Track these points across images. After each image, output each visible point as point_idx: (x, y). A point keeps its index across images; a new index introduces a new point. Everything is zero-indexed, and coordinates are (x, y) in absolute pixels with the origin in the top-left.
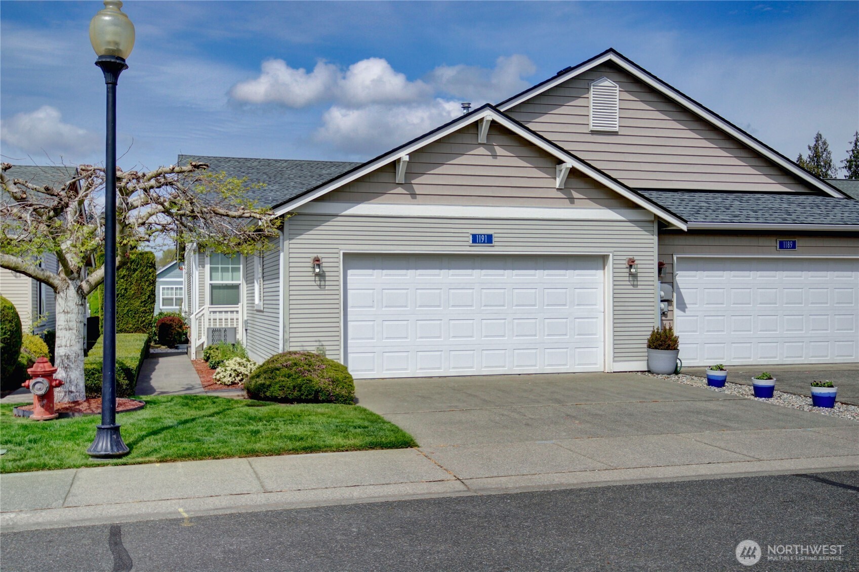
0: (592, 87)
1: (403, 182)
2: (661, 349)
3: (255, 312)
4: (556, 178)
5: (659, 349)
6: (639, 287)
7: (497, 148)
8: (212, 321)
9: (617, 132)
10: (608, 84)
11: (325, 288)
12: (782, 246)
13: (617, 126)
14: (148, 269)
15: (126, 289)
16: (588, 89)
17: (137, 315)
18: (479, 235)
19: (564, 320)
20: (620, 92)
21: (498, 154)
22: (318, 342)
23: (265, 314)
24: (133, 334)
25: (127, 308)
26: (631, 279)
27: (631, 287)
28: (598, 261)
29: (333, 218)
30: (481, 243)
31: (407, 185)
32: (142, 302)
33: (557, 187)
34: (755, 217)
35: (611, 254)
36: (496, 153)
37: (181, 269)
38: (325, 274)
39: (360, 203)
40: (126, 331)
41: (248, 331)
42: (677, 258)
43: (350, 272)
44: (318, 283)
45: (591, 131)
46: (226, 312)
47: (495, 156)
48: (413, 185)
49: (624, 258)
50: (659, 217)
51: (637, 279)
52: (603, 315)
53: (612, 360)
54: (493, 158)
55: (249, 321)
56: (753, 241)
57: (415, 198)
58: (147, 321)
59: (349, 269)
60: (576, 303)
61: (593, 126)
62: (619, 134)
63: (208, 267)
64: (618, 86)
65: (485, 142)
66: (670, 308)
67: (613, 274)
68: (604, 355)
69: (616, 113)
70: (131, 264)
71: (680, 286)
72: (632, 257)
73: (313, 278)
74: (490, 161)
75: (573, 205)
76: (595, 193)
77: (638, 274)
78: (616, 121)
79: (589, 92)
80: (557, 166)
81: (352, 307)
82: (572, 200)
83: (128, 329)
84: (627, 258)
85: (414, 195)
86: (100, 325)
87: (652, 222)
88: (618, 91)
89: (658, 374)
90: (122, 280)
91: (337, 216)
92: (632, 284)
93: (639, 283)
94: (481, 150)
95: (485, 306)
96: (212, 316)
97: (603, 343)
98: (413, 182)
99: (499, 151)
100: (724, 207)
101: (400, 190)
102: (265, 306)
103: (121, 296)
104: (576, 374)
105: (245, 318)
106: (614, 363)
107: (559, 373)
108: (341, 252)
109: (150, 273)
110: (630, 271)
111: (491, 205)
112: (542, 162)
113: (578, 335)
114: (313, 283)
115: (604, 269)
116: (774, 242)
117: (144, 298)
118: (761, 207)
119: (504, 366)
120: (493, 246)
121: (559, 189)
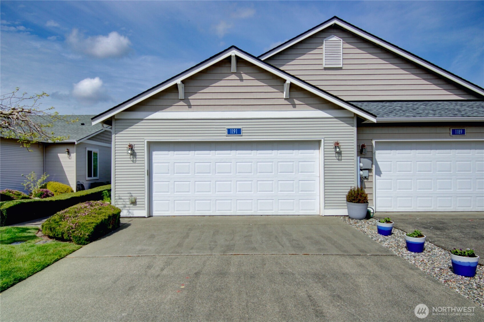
0: (324, 42)
1: (183, 98)
2: (354, 203)
4: (283, 92)
5: (353, 202)
6: (343, 161)
7: (243, 75)
9: (341, 68)
10: (335, 39)
11: (136, 162)
12: (454, 133)
13: (341, 64)
16: (322, 43)
18: (232, 129)
19: (292, 182)
20: (344, 44)
21: (244, 79)
22: (129, 194)
26: (337, 155)
27: (337, 161)
28: (315, 144)
29: (141, 121)
30: (233, 134)
31: (186, 100)
33: (284, 97)
34: (433, 114)
35: (322, 140)
36: (243, 78)
38: (136, 154)
39: (156, 112)
42: (375, 142)
43: (154, 153)
44: (132, 159)
45: (324, 68)
47: (242, 80)
48: (190, 100)
49: (332, 142)
50: (357, 115)
51: (341, 155)
52: (319, 179)
53: (323, 208)
54: (241, 81)
56: (433, 130)
57: (191, 108)
59: (154, 151)
60: (300, 171)
61: (325, 65)
62: (343, 69)
64: (342, 40)
65: (236, 71)
66: (370, 174)
67: (324, 152)
68: (320, 204)
69: (341, 56)
71: (378, 160)
72: (337, 141)
73: (129, 157)
74: (239, 83)
75: (295, 108)
76: (311, 101)
77: (342, 152)
78: (341, 61)
79: (323, 45)
80: (282, 83)
81: (156, 173)
82: (294, 105)
84: (334, 142)
85: (190, 106)
87: (353, 118)
88: (342, 43)
89: (353, 219)
91: (142, 120)
92: (338, 159)
93: (343, 158)
94: (234, 77)
95: (239, 173)
97: (319, 197)
98: (189, 98)
99: (245, 76)
100: (412, 109)
101: (181, 103)
104: (300, 216)
106: (325, 210)
107: (288, 215)
108: (146, 141)
110: (336, 150)
111: (240, 110)
112: (275, 82)
113: (301, 191)
114: (129, 159)
115: (319, 149)
116: (448, 130)
118: (439, 108)
119: (251, 210)
120: (242, 136)
121: (285, 99)
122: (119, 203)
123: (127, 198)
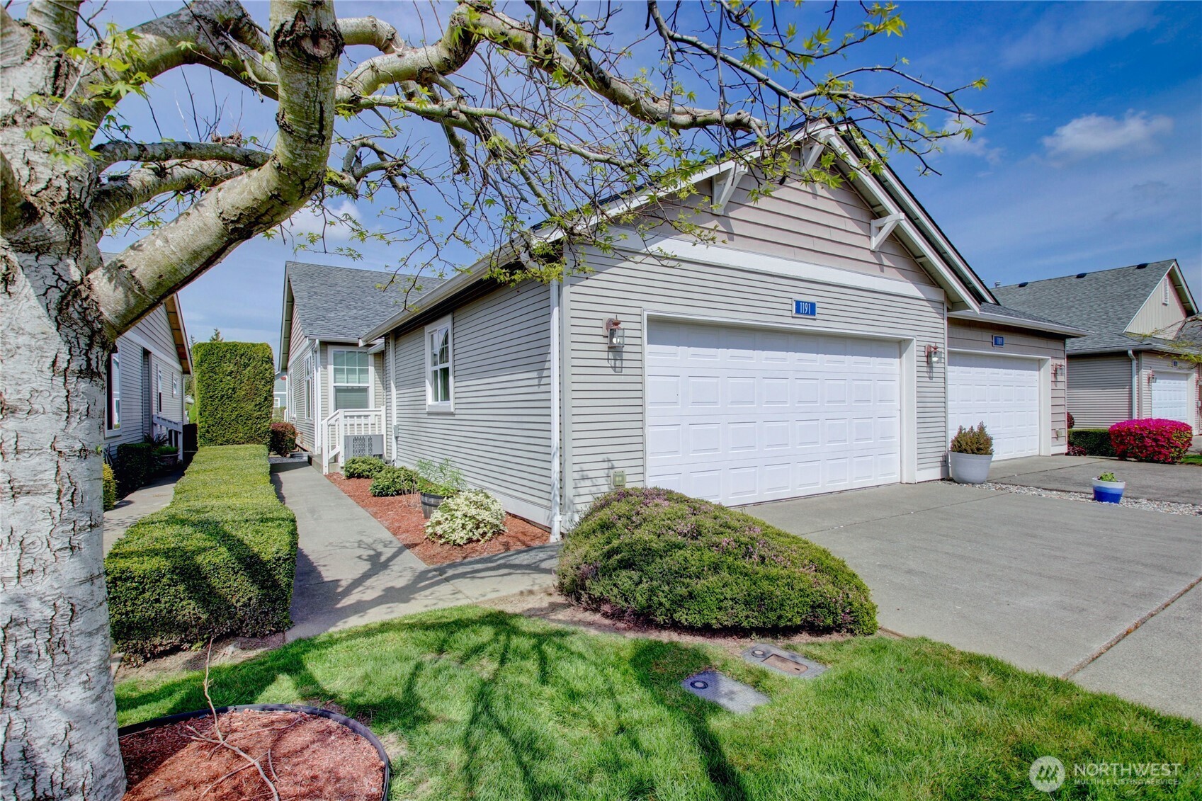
1: (721, 214)
3: (426, 416)
4: (871, 237)
6: (934, 380)
7: (817, 185)
8: (348, 427)
11: (621, 372)
14: (264, 365)
15: (234, 389)
17: (251, 422)
18: (802, 302)
19: (870, 421)
21: (817, 194)
22: (607, 463)
23: (457, 417)
24: (246, 446)
25: (236, 413)
27: (928, 379)
28: (895, 346)
29: (631, 257)
30: (805, 313)
31: (724, 218)
32: (256, 405)
33: (871, 248)
35: (915, 340)
36: (816, 191)
37: (285, 379)
38: (623, 348)
39: (666, 238)
40: (234, 442)
41: (399, 439)
44: (612, 363)
46: (359, 417)
47: (815, 195)
48: (731, 220)
49: (924, 344)
51: (932, 370)
52: (899, 414)
53: (916, 468)
54: (814, 198)
55: (400, 427)
57: (733, 240)
58: (262, 429)
60: (878, 399)
63: (331, 368)
67: (916, 364)
70: (241, 358)
72: (930, 343)
73: (607, 355)
74: (809, 201)
75: (881, 273)
77: (934, 364)
80: (873, 221)
81: (652, 404)
82: (881, 267)
83: (237, 440)
84: (926, 345)
85: (732, 235)
86: (198, 435)
87: (943, 303)
90: (229, 378)
91: (637, 253)
92: (929, 376)
93: (934, 375)
94: (802, 184)
95: (799, 402)
96: (349, 421)
98: (731, 214)
99: (820, 189)
101: (716, 224)
102: (457, 406)
103: (228, 398)
104: (880, 487)
105: (395, 423)
106: (919, 472)
107: (865, 488)
108: (646, 313)
109: (266, 370)
111: (813, 262)
113: (881, 438)
114: (606, 363)
115: (901, 357)
117: (258, 400)
119: (817, 483)
120: (815, 319)
121: (873, 252)
122: (582, 491)
123: (602, 473)
